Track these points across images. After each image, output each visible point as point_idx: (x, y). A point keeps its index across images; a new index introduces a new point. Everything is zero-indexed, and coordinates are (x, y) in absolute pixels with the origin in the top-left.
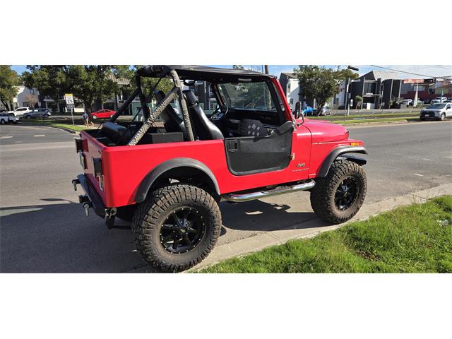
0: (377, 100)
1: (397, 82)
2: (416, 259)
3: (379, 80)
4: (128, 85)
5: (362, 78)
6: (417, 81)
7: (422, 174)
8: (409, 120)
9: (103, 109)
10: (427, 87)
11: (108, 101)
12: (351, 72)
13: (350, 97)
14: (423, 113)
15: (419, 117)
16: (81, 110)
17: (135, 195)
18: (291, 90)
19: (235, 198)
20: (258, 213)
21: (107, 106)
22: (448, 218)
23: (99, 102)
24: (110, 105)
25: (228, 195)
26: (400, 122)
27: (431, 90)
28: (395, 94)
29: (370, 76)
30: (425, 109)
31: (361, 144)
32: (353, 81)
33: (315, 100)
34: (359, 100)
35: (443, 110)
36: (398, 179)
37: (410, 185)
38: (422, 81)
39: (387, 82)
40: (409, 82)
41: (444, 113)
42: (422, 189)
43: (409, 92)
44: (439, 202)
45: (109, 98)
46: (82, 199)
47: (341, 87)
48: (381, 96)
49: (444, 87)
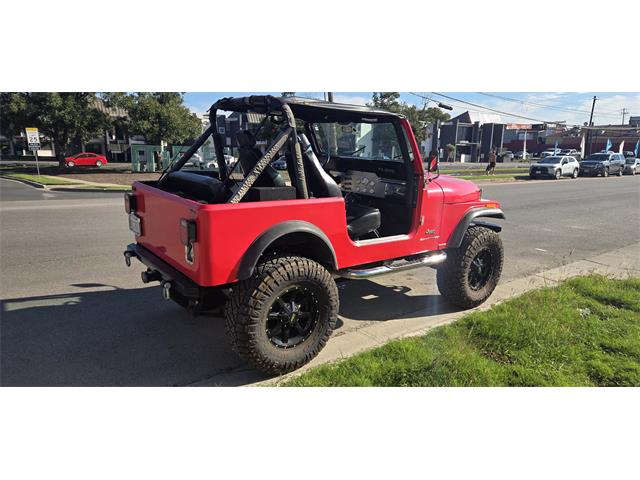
0: (474, 151)
1: (499, 127)
2: (560, 360)
3: (477, 123)
4: (125, 118)
5: (455, 120)
6: (523, 127)
7: (544, 248)
8: (517, 178)
9: (84, 153)
10: (536, 134)
11: (92, 141)
12: (440, 112)
13: (438, 146)
14: (534, 169)
15: (528, 174)
16: (48, 153)
17: (237, 269)
18: (363, 135)
19: (353, 275)
20: (372, 297)
21: (91, 148)
22: (589, 306)
23: (77, 141)
24: (96, 147)
25: (345, 270)
26: (506, 179)
27: (540, 139)
28: (497, 143)
29: (465, 117)
30: (536, 164)
31: (498, 206)
32: (443, 124)
33: (394, 148)
34: (451, 150)
35: (558, 166)
36: (517, 255)
37: (532, 263)
38: (529, 127)
39: (487, 127)
40: (513, 127)
41: (560, 170)
42: (548, 269)
43: (513, 141)
44: (575, 285)
45: (96, 137)
46: (148, 277)
47: (429, 131)
48: (479, 144)
49: (556, 135)
